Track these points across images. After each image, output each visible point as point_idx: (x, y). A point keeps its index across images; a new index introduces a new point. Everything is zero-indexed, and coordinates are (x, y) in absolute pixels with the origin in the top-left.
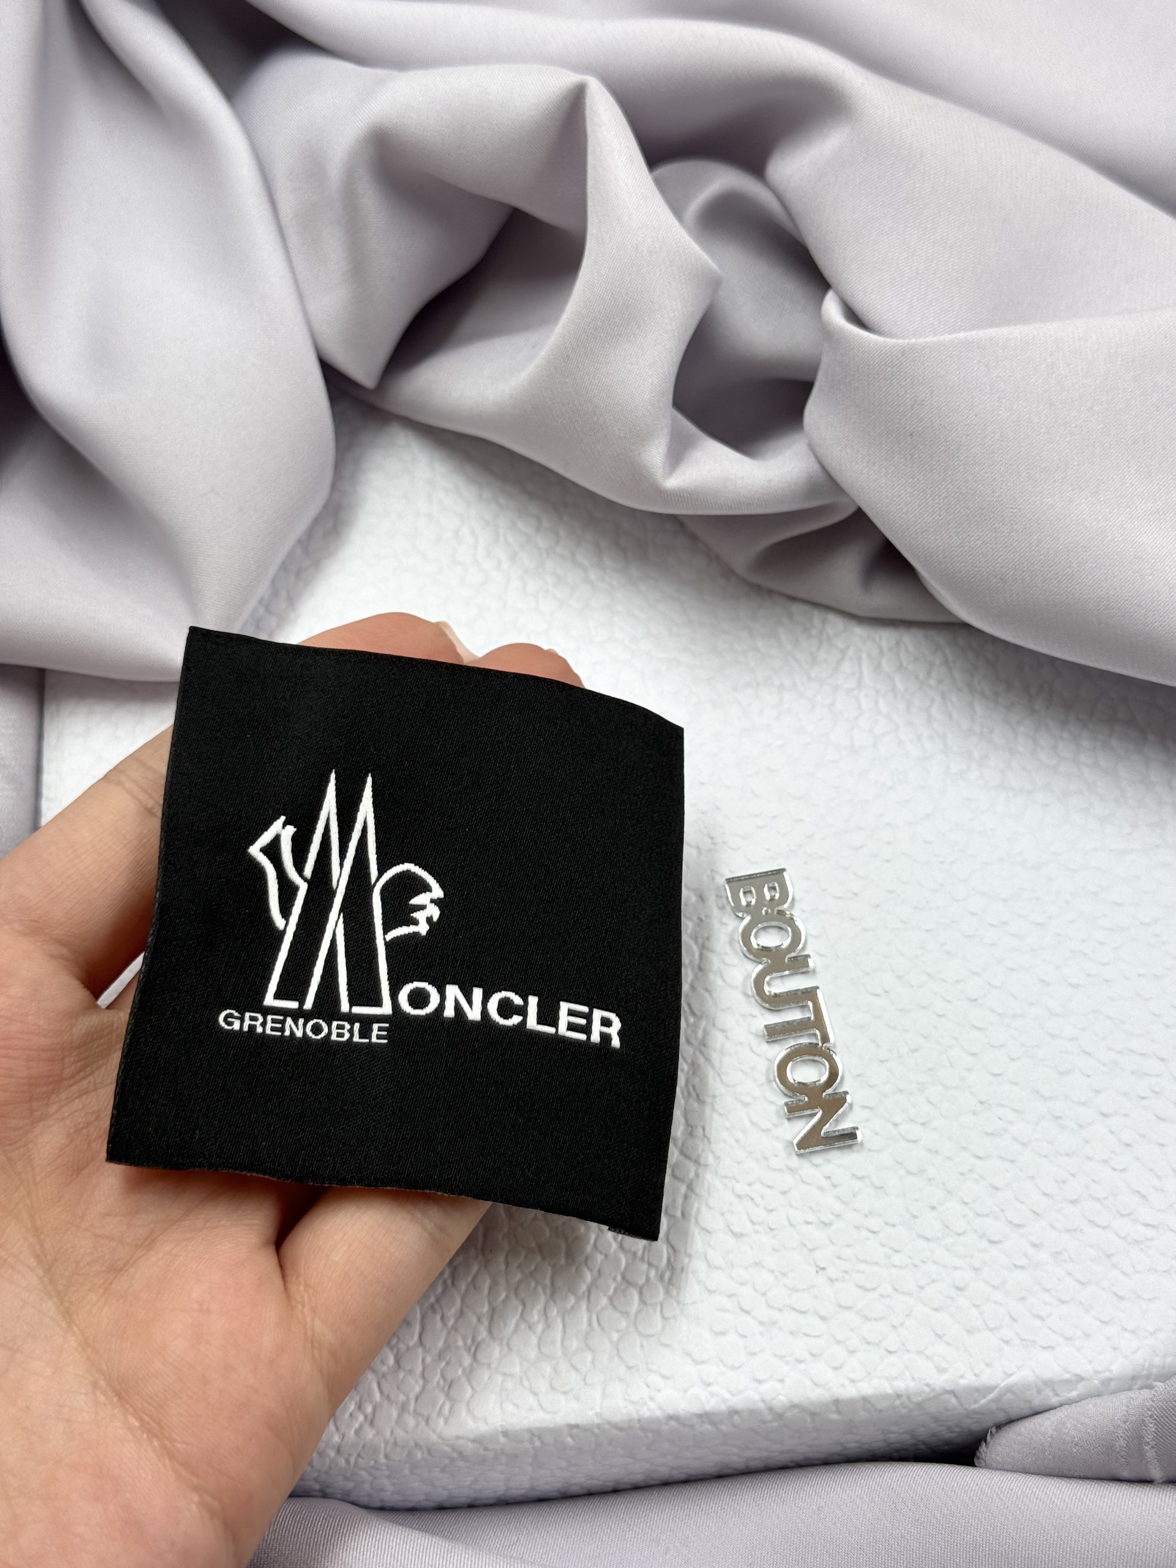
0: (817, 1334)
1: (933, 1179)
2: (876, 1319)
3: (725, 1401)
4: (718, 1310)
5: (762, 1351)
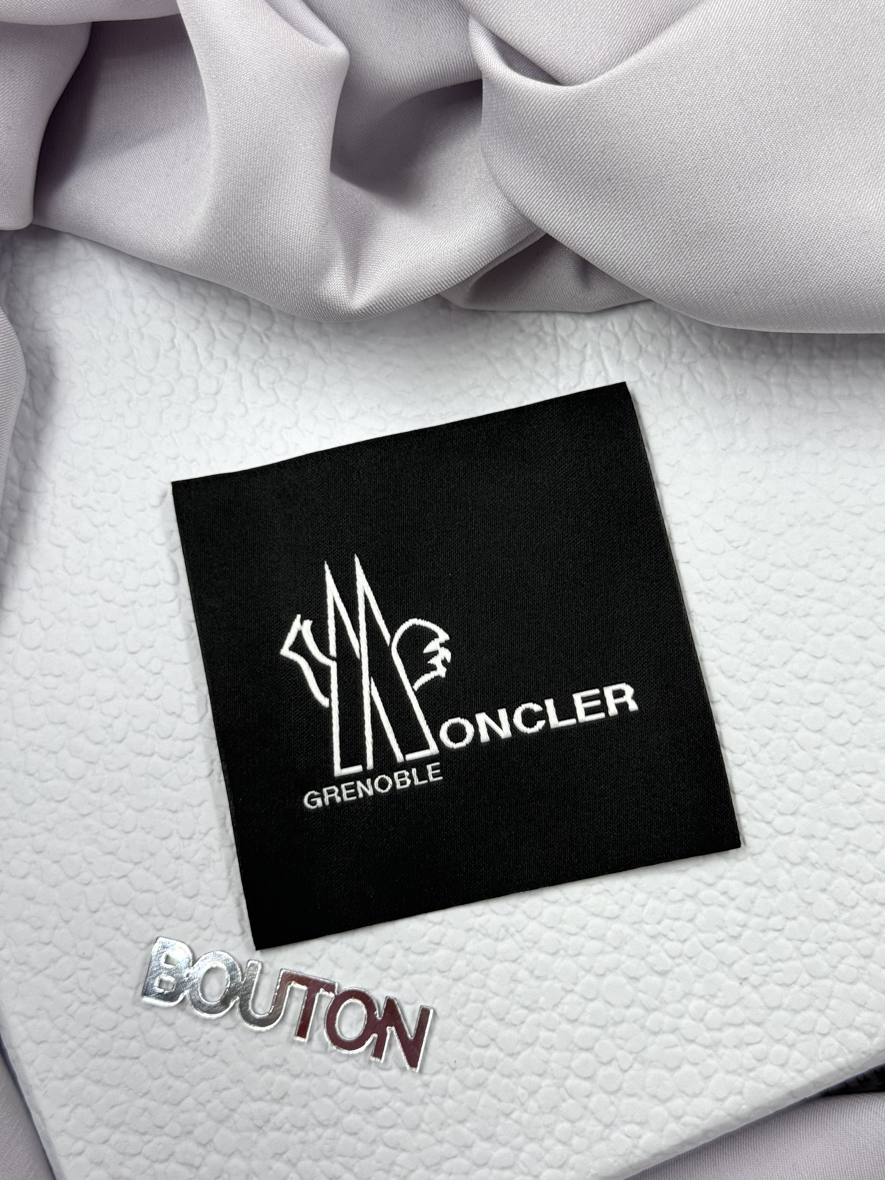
0: (758, 1040)
1: (817, 863)
2: (804, 1010)
3: (697, 1126)
4: (666, 1048)
5: (716, 1071)
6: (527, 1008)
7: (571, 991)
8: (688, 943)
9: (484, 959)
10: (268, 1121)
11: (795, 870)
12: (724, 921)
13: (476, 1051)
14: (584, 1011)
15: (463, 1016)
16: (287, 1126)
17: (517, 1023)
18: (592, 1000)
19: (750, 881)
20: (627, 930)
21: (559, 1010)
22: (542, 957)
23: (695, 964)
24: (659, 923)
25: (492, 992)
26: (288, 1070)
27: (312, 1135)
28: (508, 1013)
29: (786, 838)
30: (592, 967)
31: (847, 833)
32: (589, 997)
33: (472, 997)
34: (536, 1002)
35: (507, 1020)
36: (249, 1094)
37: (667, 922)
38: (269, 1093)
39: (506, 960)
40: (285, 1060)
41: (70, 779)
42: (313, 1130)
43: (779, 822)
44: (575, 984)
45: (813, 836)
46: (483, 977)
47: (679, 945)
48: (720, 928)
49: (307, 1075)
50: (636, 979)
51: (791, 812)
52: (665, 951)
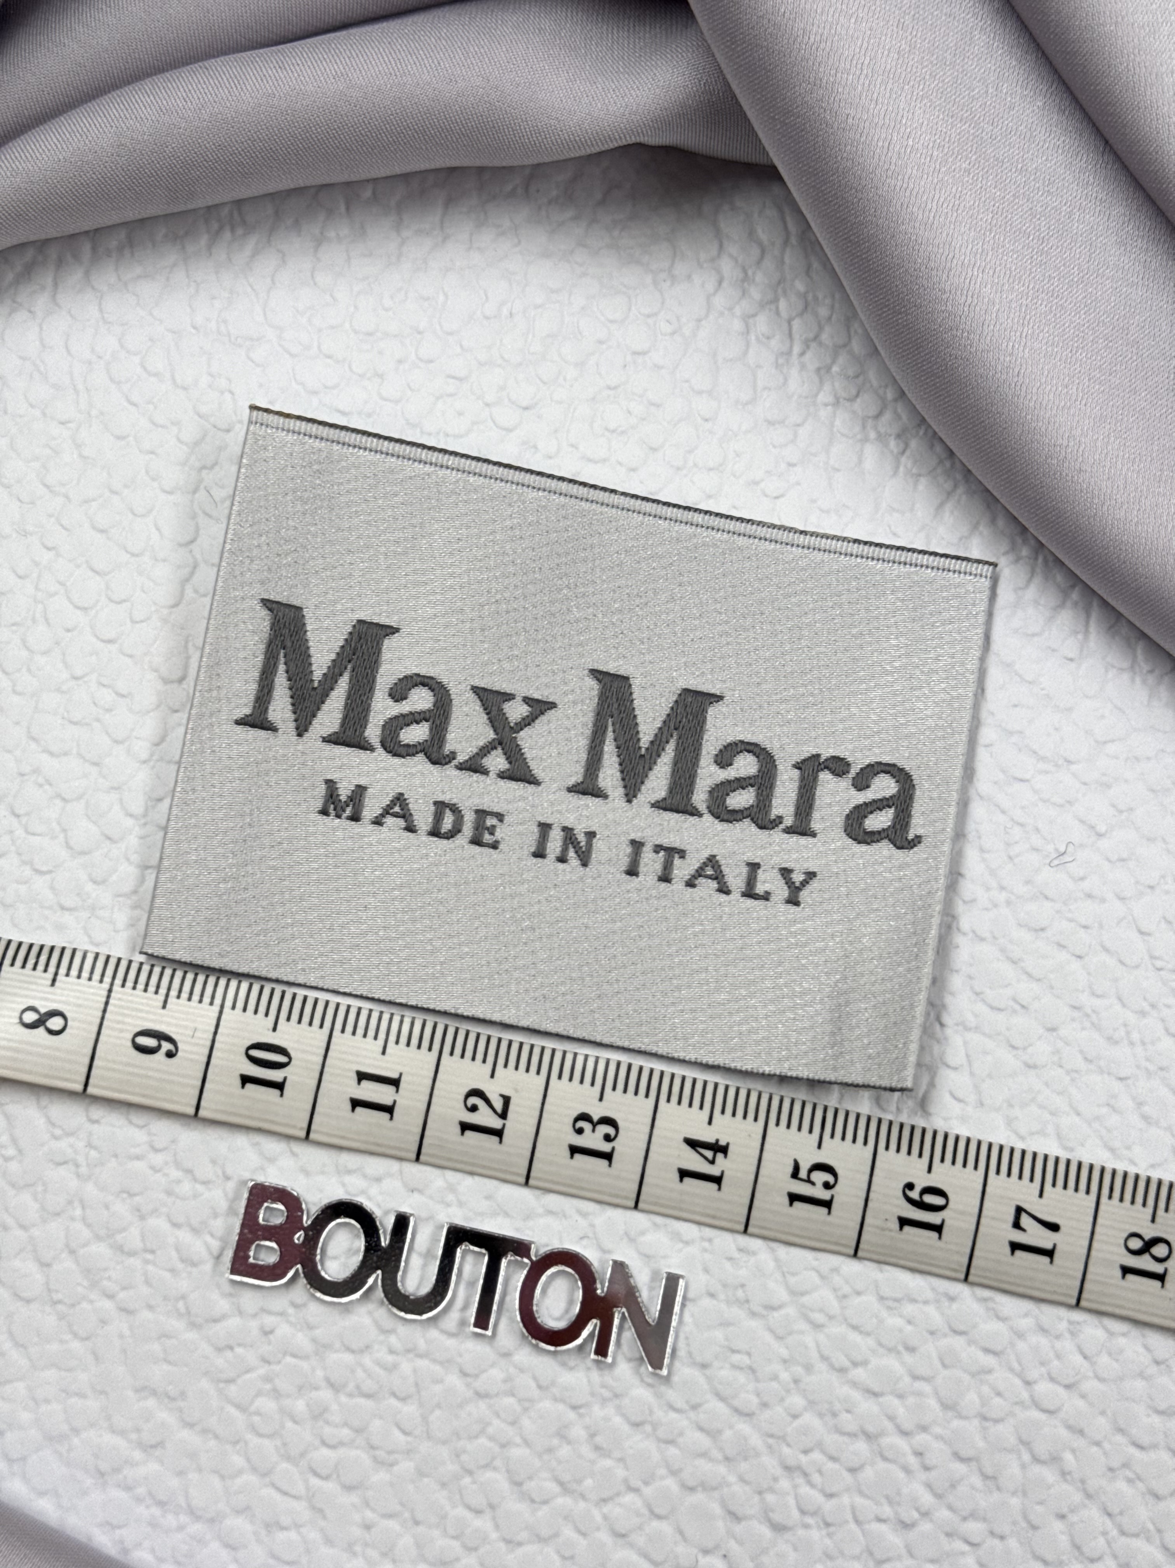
6: (561, 1484)
7: (636, 1490)
8: (834, 1501)
9: (533, 1385)
10: (117, 1470)
11: (1037, 1470)
12: (899, 1493)
13: (461, 1511)
14: (640, 1528)
15: (464, 1451)
16: (141, 1491)
17: (537, 1499)
18: (659, 1517)
19: (963, 1453)
20: (756, 1441)
21: (605, 1510)
22: (618, 1420)
23: (829, 1535)
24: (806, 1452)
25: (522, 1438)
26: (180, 1410)
27: (171, 1520)
28: (530, 1478)
29: (1043, 1417)
30: (680, 1470)
31: (1132, 1450)
32: (657, 1511)
33: (490, 1430)
34: (579, 1482)
35: (525, 1487)
36: (109, 1418)
37: (816, 1456)
38: (138, 1430)
39: (563, 1401)
40: (183, 1395)
41: (68, 847)
42: (177, 1514)
43: (1043, 1388)
44: (646, 1483)
45: (1081, 1432)
46: (518, 1408)
47: (820, 1498)
48: (890, 1501)
49: (205, 1431)
50: (736, 1517)
51: (1067, 1382)
52: (796, 1497)
